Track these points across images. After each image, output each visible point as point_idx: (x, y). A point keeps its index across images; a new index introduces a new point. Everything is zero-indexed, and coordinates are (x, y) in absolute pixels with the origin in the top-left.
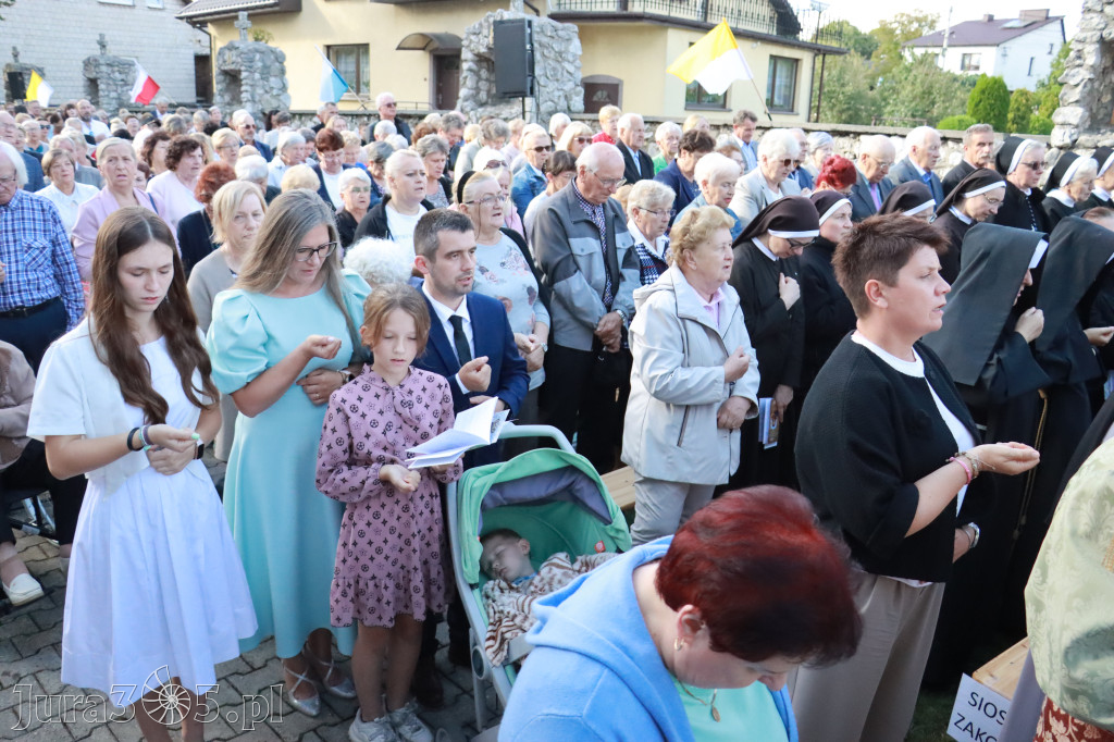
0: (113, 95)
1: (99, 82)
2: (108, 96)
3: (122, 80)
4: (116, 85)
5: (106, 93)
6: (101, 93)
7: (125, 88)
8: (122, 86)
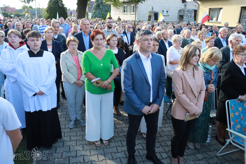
0: (187, 20)
1: (184, 16)
2: (186, 20)
3: (190, 16)
4: (188, 17)
5: (186, 19)
6: (184, 19)
7: (191, 18)
8: (190, 17)
